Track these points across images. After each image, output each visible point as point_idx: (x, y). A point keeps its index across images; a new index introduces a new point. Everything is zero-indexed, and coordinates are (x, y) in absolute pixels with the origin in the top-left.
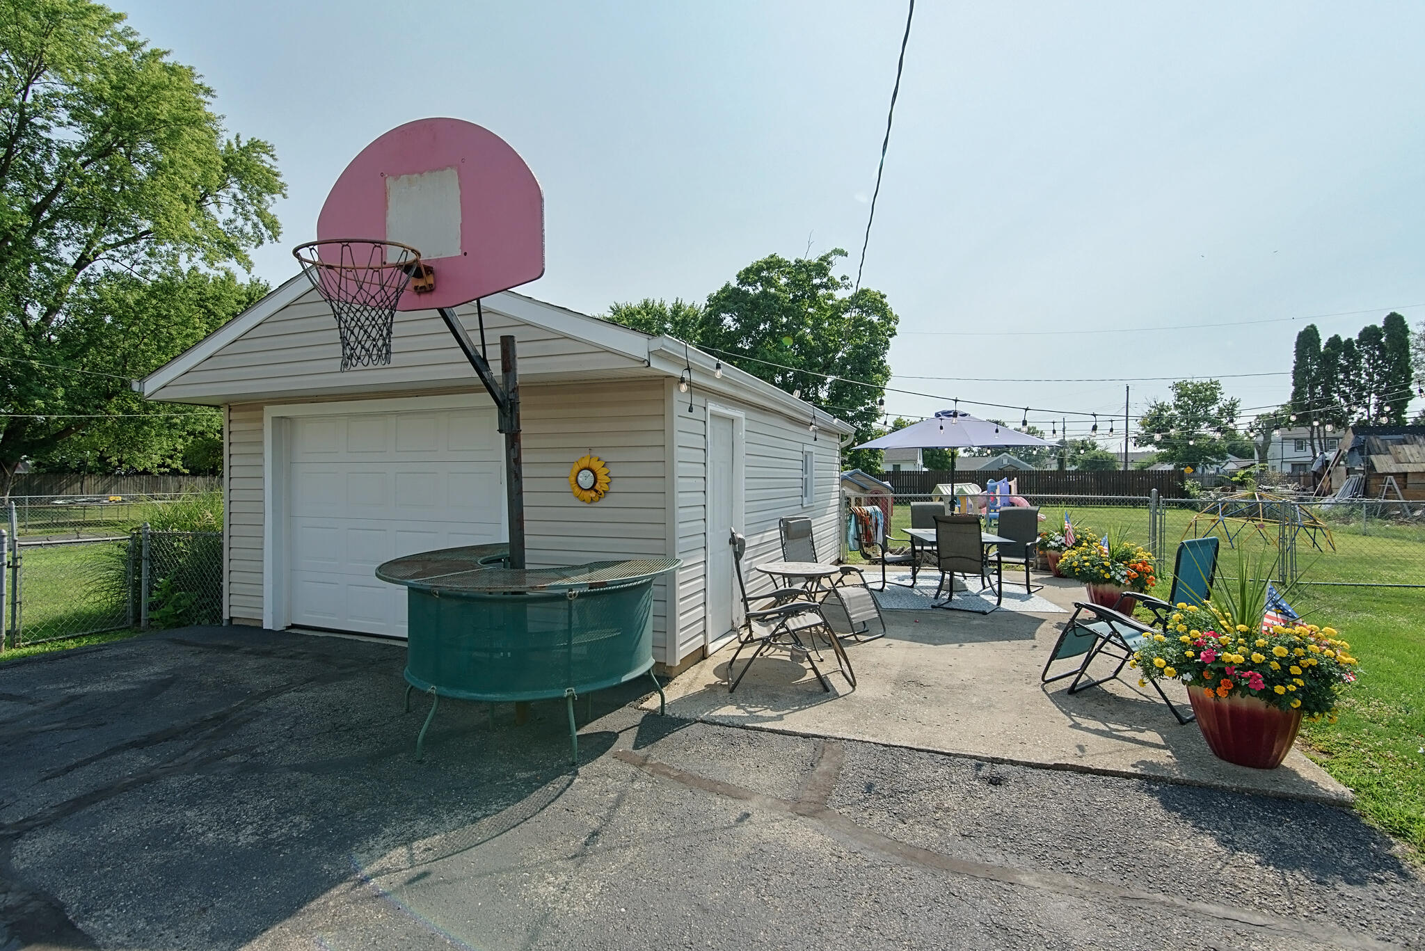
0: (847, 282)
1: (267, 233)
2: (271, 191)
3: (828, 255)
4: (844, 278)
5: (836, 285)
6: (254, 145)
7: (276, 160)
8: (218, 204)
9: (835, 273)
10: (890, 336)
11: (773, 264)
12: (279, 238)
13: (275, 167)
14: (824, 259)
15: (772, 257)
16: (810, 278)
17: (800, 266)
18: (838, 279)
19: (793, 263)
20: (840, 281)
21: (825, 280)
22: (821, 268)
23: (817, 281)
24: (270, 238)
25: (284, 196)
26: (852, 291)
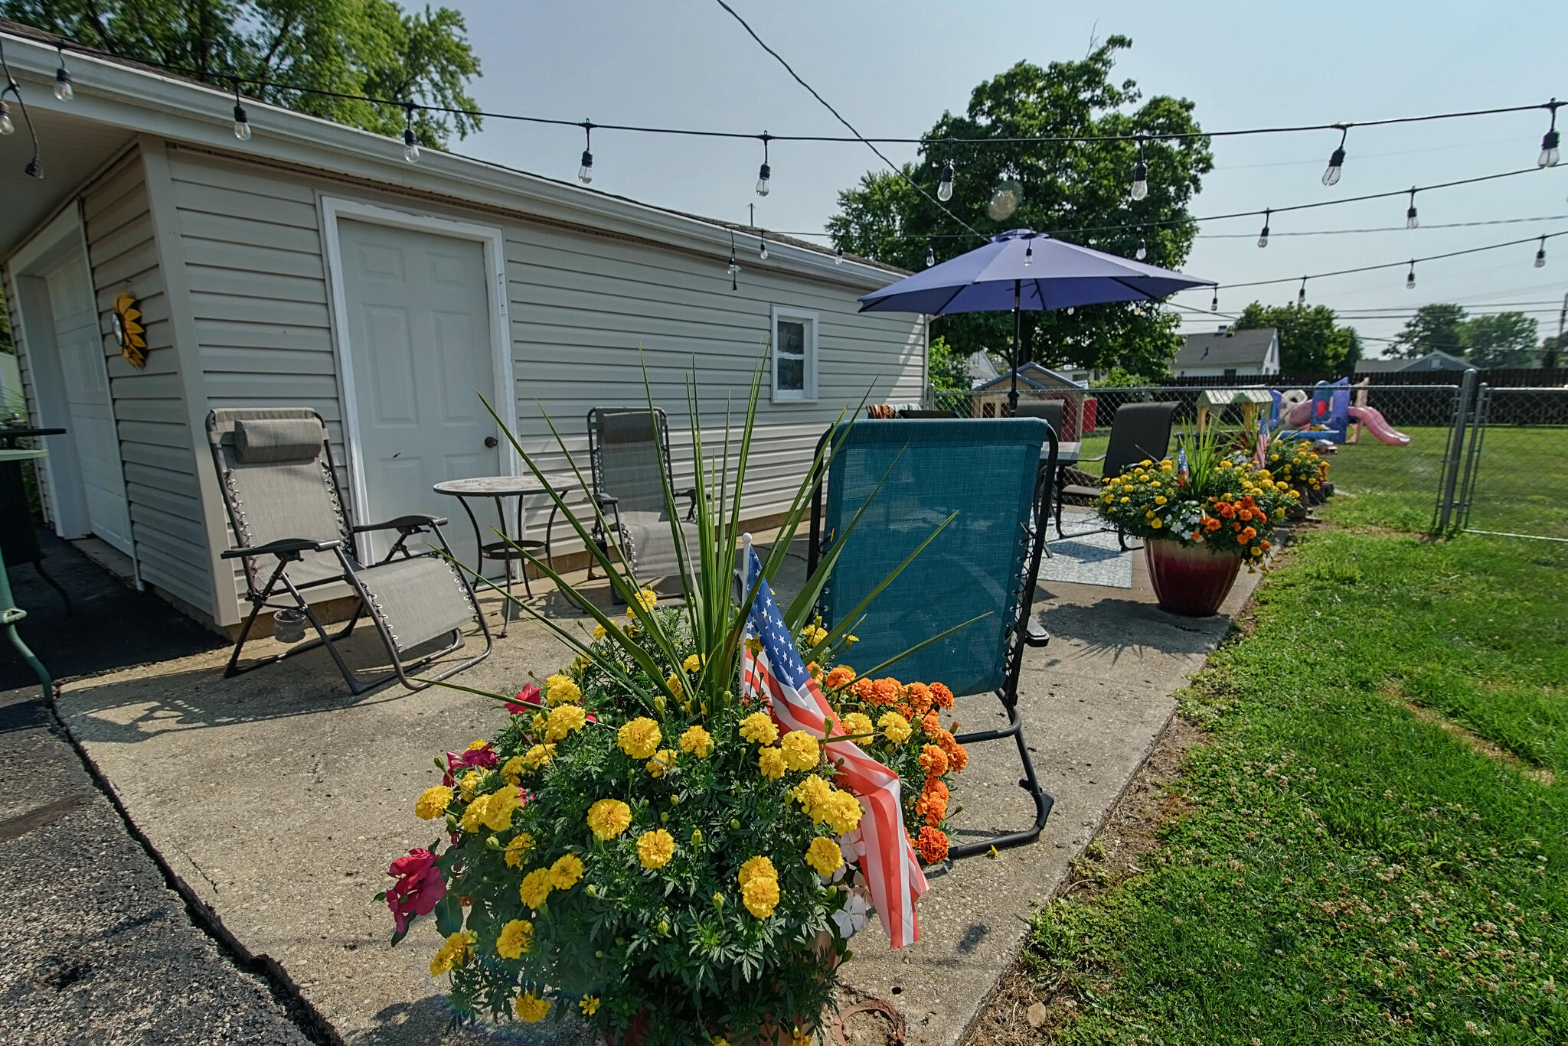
0: (1132, 91)
1: (468, 121)
2: (464, 70)
3: (1102, 52)
4: (1128, 84)
5: (1115, 99)
6: (445, 16)
7: (465, 30)
8: (422, 92)
9: (1114, 79)
10: (1203, 171)
11: (1022, 77)
12: (481, 126)
13: (466, 39)
14: (1098, 57)
15: (1020, 65)
16: (1075, 91)
17: (1060, 73)
18: (1118, 87)
19: (1046, 70)
20: (1122, 91)
21: (1098, 92)
22: (1090, 72)
23: (1085, 95)
24: (472, 127)
25: (480, 74)
26: (1142, 103)
